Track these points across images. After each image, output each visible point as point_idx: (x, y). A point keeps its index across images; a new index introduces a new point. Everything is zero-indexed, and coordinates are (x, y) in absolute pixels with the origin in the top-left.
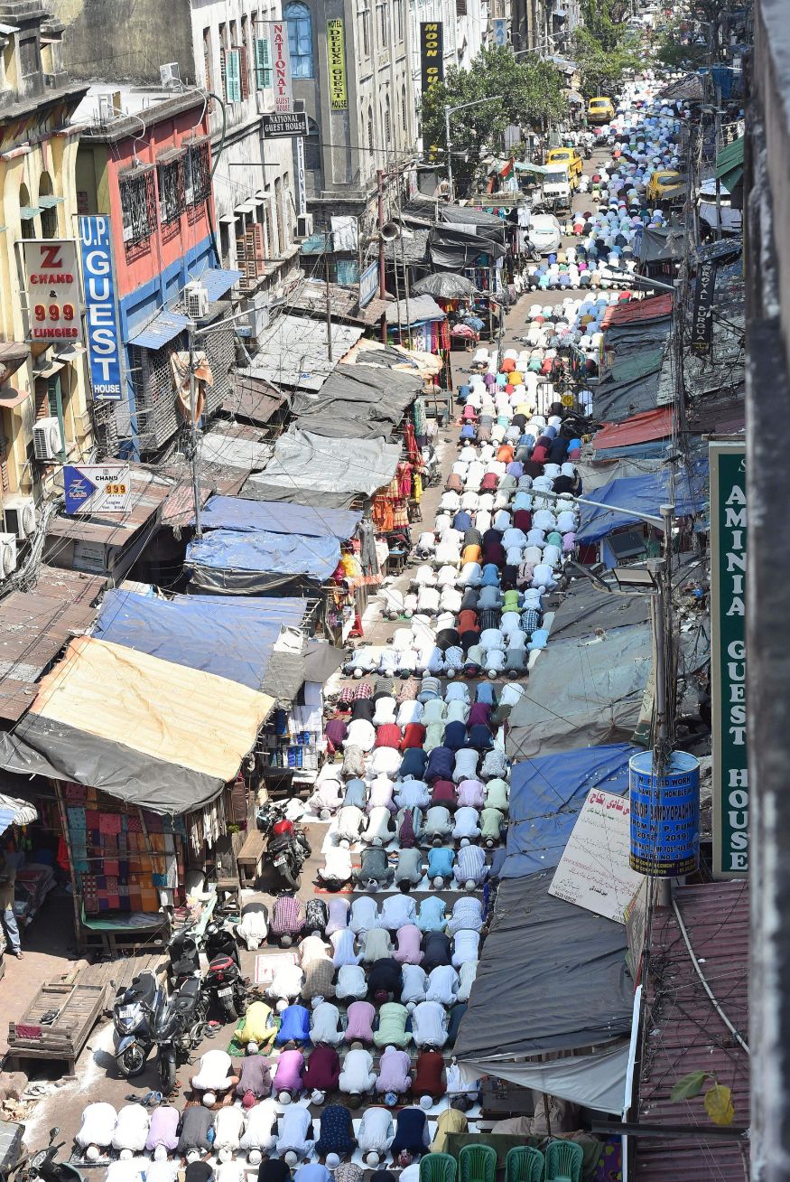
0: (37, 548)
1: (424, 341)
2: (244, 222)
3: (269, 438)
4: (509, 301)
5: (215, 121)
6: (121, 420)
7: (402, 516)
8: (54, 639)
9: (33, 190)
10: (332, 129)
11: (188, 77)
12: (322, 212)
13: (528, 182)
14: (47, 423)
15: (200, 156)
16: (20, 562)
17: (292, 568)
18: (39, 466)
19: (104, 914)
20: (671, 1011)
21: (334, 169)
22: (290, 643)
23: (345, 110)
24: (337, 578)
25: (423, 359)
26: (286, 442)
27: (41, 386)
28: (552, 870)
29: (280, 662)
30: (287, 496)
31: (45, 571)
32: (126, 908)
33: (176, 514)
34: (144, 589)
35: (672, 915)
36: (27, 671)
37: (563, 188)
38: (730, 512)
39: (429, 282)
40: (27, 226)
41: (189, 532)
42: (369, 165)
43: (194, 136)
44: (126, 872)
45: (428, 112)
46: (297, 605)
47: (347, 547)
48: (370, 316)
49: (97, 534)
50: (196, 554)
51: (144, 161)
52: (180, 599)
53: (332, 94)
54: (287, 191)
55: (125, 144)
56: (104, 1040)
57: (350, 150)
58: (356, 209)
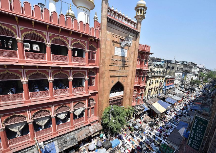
0: (156, 96)
1: (186, 93)
2: (176, 84)
3: (173, 95)
4: (193, 93)
5: (175, 79)
6: (164, 92)
7: (180, 102)
8: (155, 101)
9: (162, 80)
10: (184, 81)
11: (174, 76)
12: (182, 85)
13: (197, 87)
14: (159, 91)
15: (174, 81)
16: (155, 97)
17: (171, 103)
18: (158, 93)
19: (152, 116)
20: (181, 149)
21: (184, 83)
22: (169, 107)
23: (185, 80)
24: (174, 104)
25: (186, 94)
26: (174, 96)
27: (159, 89)
28: (179, 130)
29: (168, 108)
30: (173, 99)
31: (156, 98)
32: (154, 117)
33: (166, 97)
34: (162, 101)
35: (185, 141)
36: (152, 102)
37: (200, 88)
38: (196, 121)
39: (188, 90)
40: (161, 81)
41: (166, 99)
42: (186, 83)
43: (174, 79)
44: (154, 115)
45: (191, 81)
46: (171, 105)
47: (175, 103)
48: (183, 91)
49: (160, 97)
50: (166, 100)
51: (169, 80)
52: (164, 102)
53: (185, 79)
54: (180, 83)
55: (169, 79)
56: (149, 123)
57: (185, 82)
58: (184, 85)
